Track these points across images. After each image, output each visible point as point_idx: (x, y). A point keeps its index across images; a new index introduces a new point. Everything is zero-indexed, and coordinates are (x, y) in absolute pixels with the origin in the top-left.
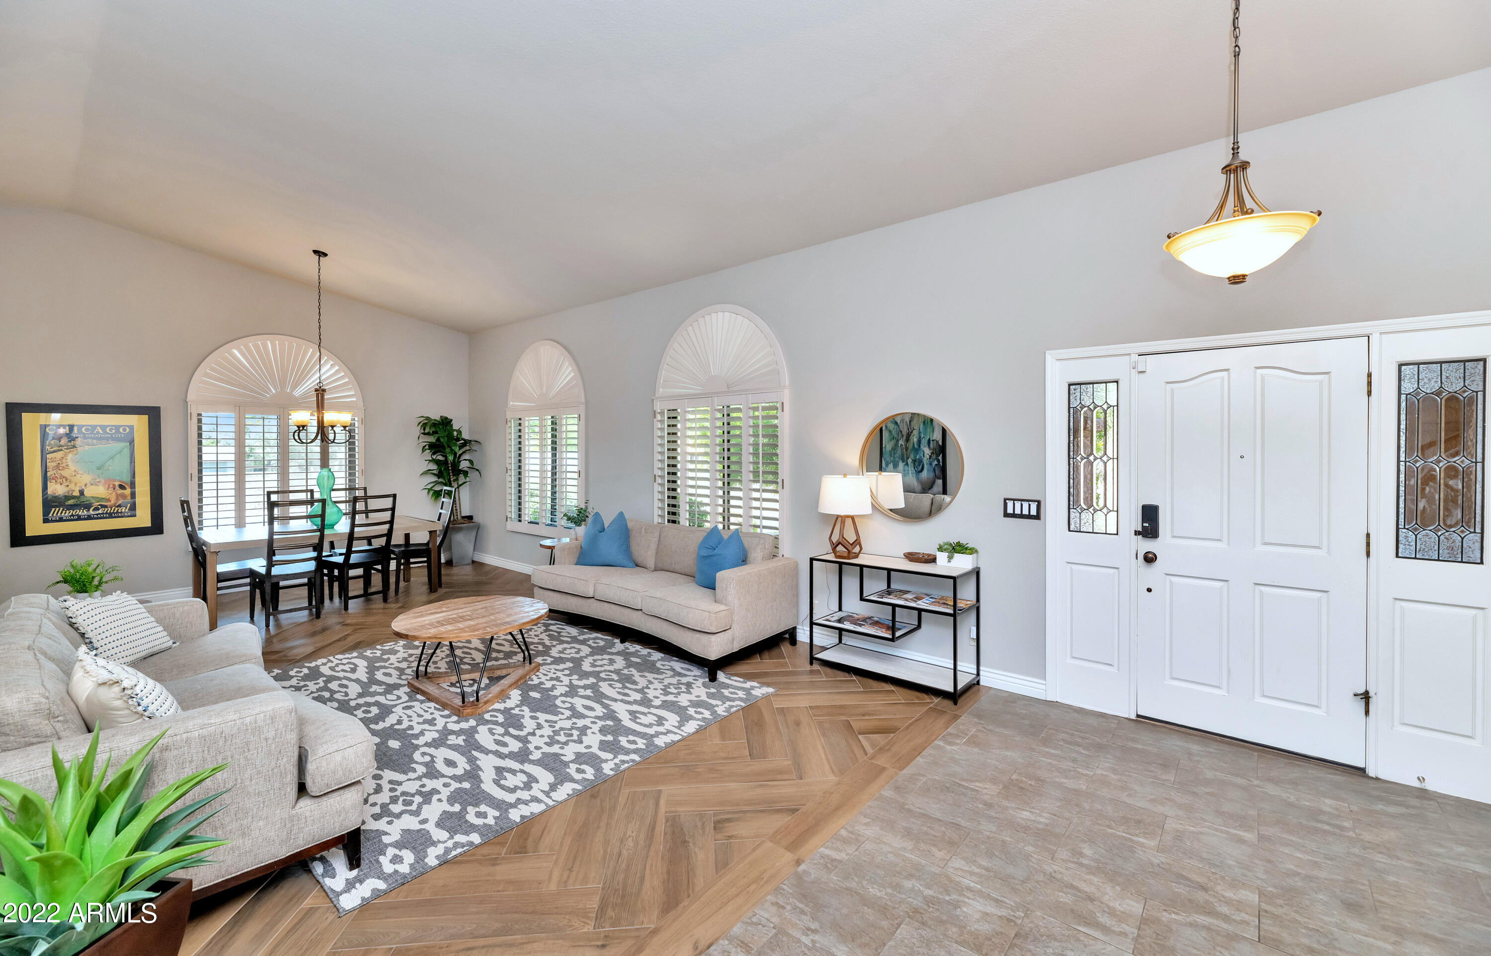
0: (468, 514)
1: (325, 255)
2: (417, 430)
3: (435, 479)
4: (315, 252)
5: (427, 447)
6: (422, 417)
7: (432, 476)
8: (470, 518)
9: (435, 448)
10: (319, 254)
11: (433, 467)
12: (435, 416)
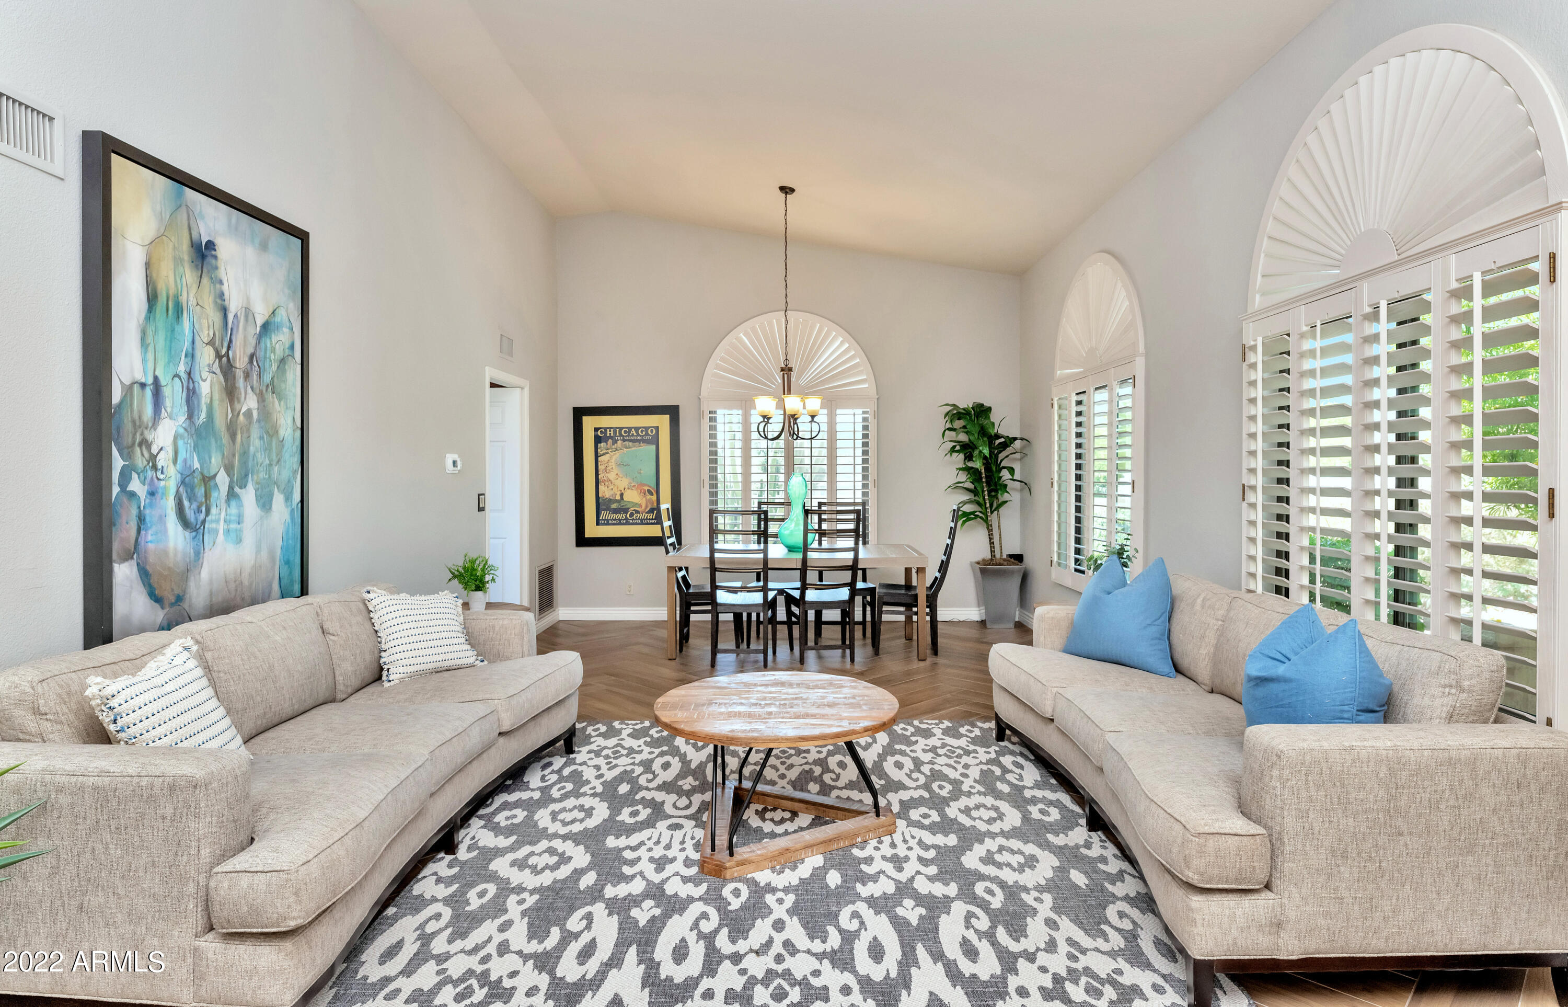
0: (1017, 551)
1: (792, 190)
2: (941, 423)
3: (966, 497)
4: (782, 189)
5: (958, 448)
6: (947, 405)
7: (961, 491)
8: (1019, 558)
9: (967, 449)
10: (786, 190)
11: (963, 477)
12: (965, 402)
